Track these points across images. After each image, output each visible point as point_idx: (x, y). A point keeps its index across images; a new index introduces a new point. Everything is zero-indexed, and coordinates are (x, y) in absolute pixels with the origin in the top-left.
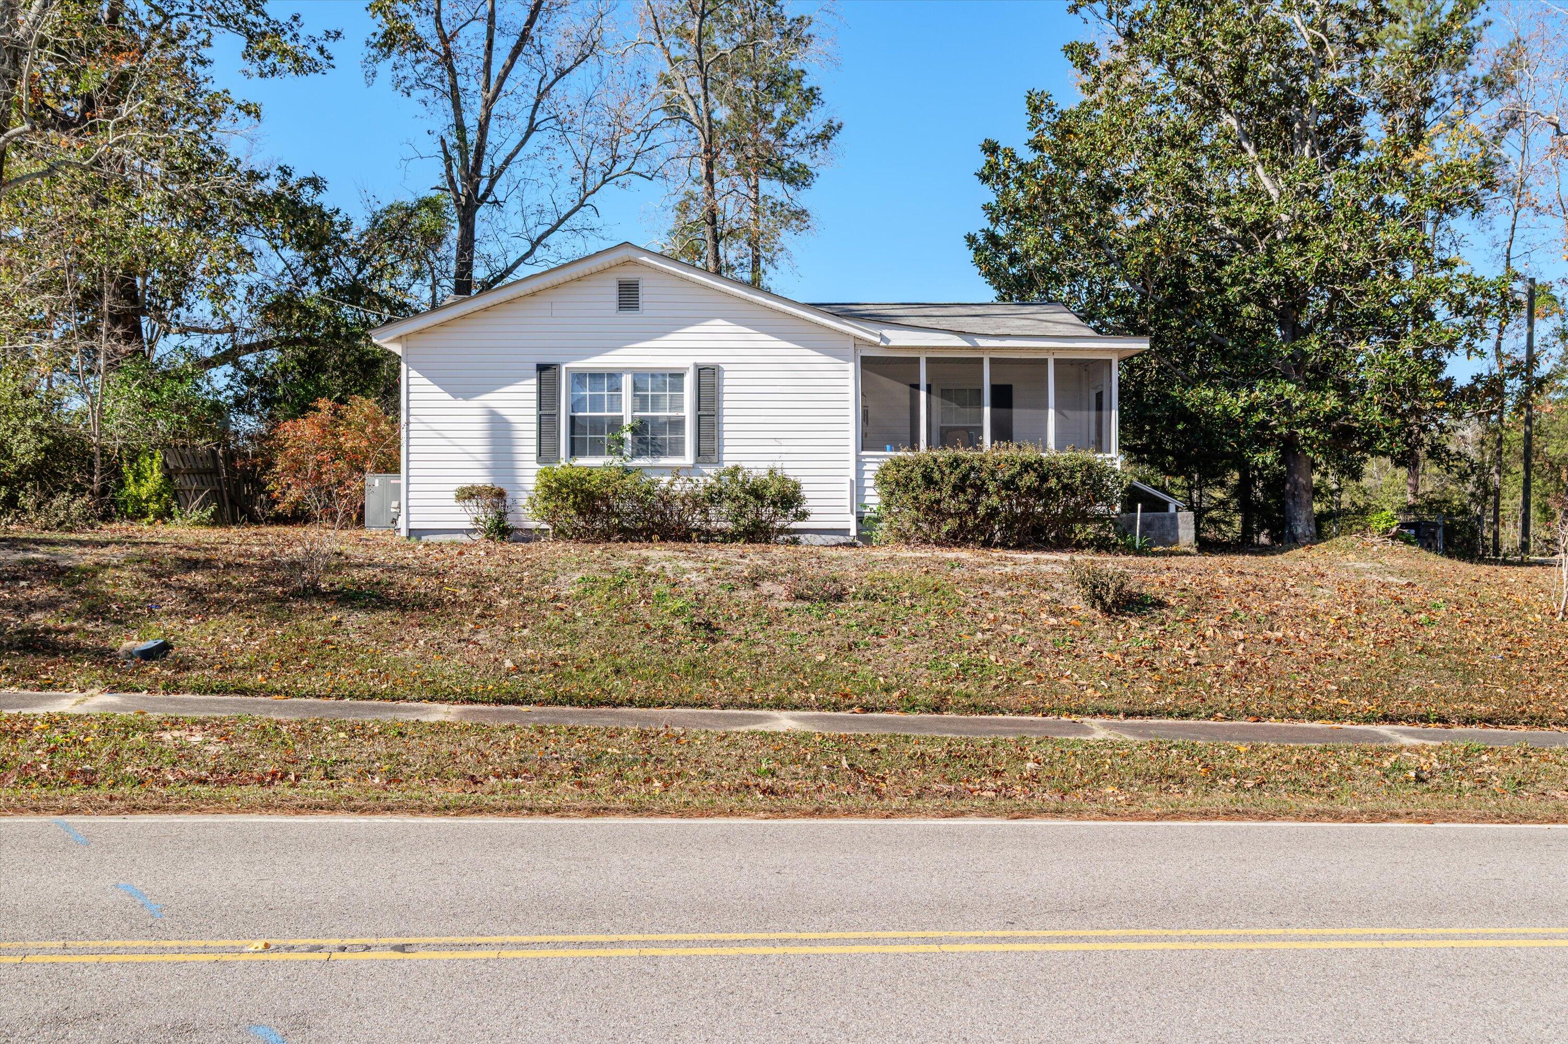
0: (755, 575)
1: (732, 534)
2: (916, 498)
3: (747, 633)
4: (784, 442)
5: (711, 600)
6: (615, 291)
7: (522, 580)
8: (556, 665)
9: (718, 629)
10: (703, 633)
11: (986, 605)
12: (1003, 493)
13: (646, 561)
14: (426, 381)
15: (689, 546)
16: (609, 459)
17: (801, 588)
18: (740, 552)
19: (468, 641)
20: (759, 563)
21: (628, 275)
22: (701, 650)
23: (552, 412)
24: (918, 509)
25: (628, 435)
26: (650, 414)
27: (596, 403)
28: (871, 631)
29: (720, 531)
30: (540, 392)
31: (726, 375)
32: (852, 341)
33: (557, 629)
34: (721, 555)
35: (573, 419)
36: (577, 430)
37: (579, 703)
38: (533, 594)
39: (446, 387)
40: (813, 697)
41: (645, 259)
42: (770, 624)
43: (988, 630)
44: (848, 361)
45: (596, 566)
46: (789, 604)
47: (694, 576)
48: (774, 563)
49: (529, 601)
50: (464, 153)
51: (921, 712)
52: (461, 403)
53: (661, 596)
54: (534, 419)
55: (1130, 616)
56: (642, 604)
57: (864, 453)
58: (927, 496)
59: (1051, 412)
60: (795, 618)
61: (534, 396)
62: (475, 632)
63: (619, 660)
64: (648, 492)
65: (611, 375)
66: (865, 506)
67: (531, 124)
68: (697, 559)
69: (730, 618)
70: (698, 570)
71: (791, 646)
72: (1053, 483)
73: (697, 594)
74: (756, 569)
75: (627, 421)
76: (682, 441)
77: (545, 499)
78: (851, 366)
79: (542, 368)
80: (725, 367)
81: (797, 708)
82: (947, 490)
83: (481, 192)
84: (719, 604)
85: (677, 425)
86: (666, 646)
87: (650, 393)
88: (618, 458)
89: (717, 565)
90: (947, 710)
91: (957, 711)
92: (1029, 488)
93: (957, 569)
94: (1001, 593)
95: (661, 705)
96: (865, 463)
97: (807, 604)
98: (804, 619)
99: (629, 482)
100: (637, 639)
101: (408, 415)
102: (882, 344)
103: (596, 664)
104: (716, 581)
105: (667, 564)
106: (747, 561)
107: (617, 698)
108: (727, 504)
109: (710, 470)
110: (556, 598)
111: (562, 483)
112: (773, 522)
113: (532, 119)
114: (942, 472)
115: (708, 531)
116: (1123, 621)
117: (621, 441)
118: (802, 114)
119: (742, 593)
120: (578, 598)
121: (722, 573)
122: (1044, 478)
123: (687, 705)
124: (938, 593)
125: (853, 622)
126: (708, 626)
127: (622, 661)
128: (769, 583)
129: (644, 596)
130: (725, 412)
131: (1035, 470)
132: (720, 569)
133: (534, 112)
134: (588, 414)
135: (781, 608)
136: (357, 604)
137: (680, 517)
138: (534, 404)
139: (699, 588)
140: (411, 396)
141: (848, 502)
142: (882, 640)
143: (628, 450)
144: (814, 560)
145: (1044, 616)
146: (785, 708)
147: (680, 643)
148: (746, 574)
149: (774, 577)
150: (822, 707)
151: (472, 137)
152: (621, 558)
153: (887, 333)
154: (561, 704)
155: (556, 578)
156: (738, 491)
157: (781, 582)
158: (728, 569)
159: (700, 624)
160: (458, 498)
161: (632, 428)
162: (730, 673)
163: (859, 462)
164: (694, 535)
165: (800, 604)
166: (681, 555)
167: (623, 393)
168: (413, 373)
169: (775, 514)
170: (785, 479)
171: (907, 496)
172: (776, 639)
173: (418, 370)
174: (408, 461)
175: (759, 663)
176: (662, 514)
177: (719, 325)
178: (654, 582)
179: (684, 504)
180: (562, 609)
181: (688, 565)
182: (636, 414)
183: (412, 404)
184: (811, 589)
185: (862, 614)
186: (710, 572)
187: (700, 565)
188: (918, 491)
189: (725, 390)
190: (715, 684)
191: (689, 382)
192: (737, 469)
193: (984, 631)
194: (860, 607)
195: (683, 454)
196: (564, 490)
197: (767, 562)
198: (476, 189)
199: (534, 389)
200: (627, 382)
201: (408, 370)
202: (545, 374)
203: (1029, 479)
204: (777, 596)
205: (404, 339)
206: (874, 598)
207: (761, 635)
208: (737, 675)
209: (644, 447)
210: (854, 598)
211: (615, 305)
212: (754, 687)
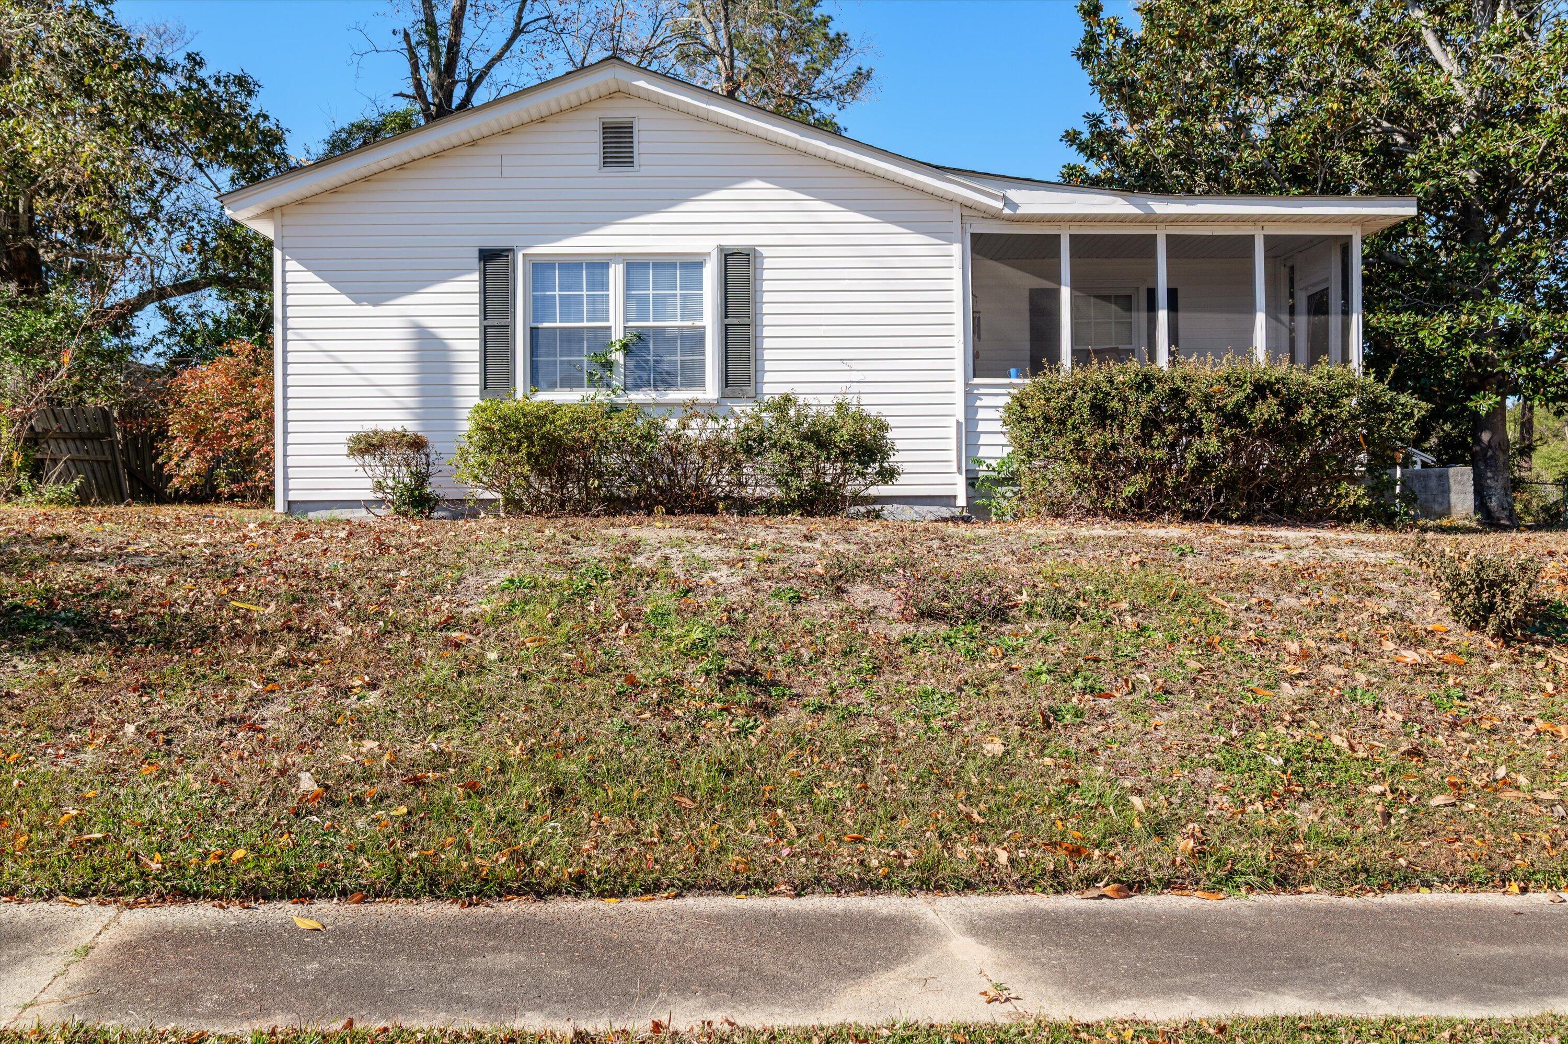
0: (837, 572)
1: (780, 503)
2: (1079, 442)
3: (833, 691)
4: (855, 365)
5: (758, 620)
6: (595, 139)
7: (391, 585)
8: (418, 782)
9: (774, 684)
10: (742, 693)
11: (1274, 626)
12: (1227, 432)
13: (635, 547)
14: (311, 276)
15: (714, 521)
16: (591, 392)
17: (928, 595)
18: (804, 530)
19: (238, 721)
20: (841, 547)
21: (617, 112)
22: (743, 732)
23: (503, 322)
24: (1083, 461)
25: (618, 357)
26: (651, 324)
27: (571, 307)
28: (1078, 683)
29: (761, 501)
30: (484, 292)
31: (767, 263)
32: (957, 210)
33: (441, 690)
34: (771, 536)
35: (534, 333)
36: (542, 350)
37: (454, 893)
38: (409, 615)
39: (341, 285)
40: (1003, 857)
41: (642, 84)
42: (876, 670)
43: (1300, 676)
44: (951, 242)
45: (539, 558)
46: (909, 629)
47: (723, 575)
48: (866, 548)
49: (397, 626)
50: (434, 49)
51: (1251, 888)
52: (368, 310)
53: (661, 615)
54: (476, 333)
55: (1548, 645)
56: (622, 632)
57: (977, 381)
58: (1094, 440)
59: (1261, 318)
60: (924, 656)
61: (476, 298)
62: (259, 701)
63: (562, 765)
64: (647, 438)
65: (592, 266)
66: (979, 461)
67: (518, 24)
68: (728, 543)
69: (796, 661)
70: (731, 563)
71: (927, 719)
72: (1306, 415)
73: (730, 610)
74: (839, 559)
75: (618, 335)
76: (702, 367)
77: (484, 448)
78: (956, 249)
79: (488, 256)
80: (765, 252)
81: (969, 886)
82: (1133, 427)
83: (456, 102)
84: (773, 627)
85: (695, 340)
86: (669, 726)
87: (651, 292)
88: (604, 391)
89: (766, 553)
90: (1307, 881)
91: (1326, 885)
92: (1267, 422)
93: (1190, 558)
94: (1289, 601)
95: (652, 889)
96: (978, 397)
97: (943, 629)
98: (942, 660)
99: (615, 425)
100: (607, 708)
101: (285, 329)
102: (1007, 211)
103: (511, 775)
104: (765, 584)
105: (673, 553)
106: (818, 545)
107: (546, 873)
108: (774, 456)
109: (743, 408)
110: (450, 623)
111: (509, 424)
112: (844, 485)
113: (520, 17)
114: (1125, 401)
115: (742, 499)
116: (1540, 655)
117: (609, 365)
118: (827, 62)
119: (815, 607)
120: (496, 621)
121: (776, 569)
122: (1291, 406)
123: (714, 887)
124: (1181, 604)
125: (1038, 664)
126: (752, 677)
127: (570, 767)
128: (865, 587)
129: (626, 617)
130: (767, 320)
131: (1276, 394)
132: (770, 561)
133: (521, 10)
134: (558, 324)
135: (895, 636)
136: (27, 640)
137: (698, 477)
138: (476, 310)
139: (733, 597)
140: (290, 300)
141: (953, 455)
142: (1104, 702)
143: (617, 381)
144: (936, 544)
145: (1389, 646)
146: (940, 888)
147: (698, 718)
148: (819, 569)
149: (872, 574)
150: (1025, 885)
151: (445, 32)
152: (591, 542)
153: (1014, 194)
154: (408, 893)
155: (459, 581)
156: (789, 437)
157: (888, 586)
158: (785, 561)
159: (737, 673)
160: (352, 452)
161: (625, 346)
162: (807, 792)
163: (970, 396)
164: (721, 505)
165: (929, 628)
166: (699, 535)
167: (611, 293)
168: (291, 265)
169: (844, 472)
170: (861, 419)
171: (1063, 440)
172: (894, 703)
173: (299, 260)
174: (285, 398)
175: (865, 764)
176: (671, 473)
177: (757, 189)
178: (648, 587)
179: (705, 457)
180: (458, 646)
181: (713, 553)
182: (630, 324)
183: (290, 312)
184: (945, 598)
185: (1052, 647)
186: (753, 565)
187: (733, 553)
188: (1084, 430)
189: (766, 286)
190: (778, 823)
191: (710, 274)
192: (788, 400)
193: (1294, 680)
194: (1044, 632)
195: (702, 385)
196: (513, 435)
197: (854, 548)
198: (449, 96)
199: (476, 287)
200: (616, 273)
201: (284, 261)
202: (492, 266)
203: (1267, 409)
204: (882, 612)
205: (277, 213)
206: (1070, 614)
207: (861, 697)
208: (822, 796)
209: (644, 375)
210: (1029, 614)
211: (597, 159)
212: (866, 828)
